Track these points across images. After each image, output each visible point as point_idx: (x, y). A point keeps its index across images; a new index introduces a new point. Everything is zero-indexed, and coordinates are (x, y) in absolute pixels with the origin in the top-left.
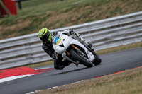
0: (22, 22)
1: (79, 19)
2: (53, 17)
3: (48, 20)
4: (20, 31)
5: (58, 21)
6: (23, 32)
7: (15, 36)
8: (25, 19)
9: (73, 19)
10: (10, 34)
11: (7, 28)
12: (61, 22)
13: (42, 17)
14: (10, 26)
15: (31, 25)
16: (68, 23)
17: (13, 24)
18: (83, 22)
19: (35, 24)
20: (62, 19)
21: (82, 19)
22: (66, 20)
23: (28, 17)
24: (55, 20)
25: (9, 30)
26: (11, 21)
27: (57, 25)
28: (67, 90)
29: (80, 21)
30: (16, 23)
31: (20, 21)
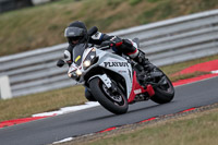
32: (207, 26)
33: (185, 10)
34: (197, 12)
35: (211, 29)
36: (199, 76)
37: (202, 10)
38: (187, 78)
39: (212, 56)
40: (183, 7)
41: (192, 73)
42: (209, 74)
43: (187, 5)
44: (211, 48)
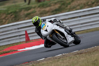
0: (54, 5)
1: (93, 3)
2: (75, 2)
3: (72, 4)
4: (53, 11)
5: (79, 5)
6: (55, 12)
7: (49, 15)
8: (56, 3)
9: (89, 3)
10: (46, 13)
11: (43, 9)
12: (81, 5)
13: (68, 2)
14: (45, 8)
15: (60, 7)
16: (86, 6)
17: (47, 7)
18: (96, 6)
19: (63, 7)
20: (81, 4)
21: (95, 4)
22: (84, 4)
23: (58, 2)
24: (77, 4)
25: (45, 11)
26: (46, 4)
27: (78, 7)
28: (85, 53)
29: (94, 5)
30: (50, 6)
31: (52, 4)
32: (15, 29)
33: (5, 22)
34: (11, 23)
35: (17, 31)
36: (12, 52)
37: (13, 22)
38: (7, 53)
39: (18, 43)
40: (4, 20)
41: (9, 50)
42: (17, 51)
43: (6, 20)
44: (17, 39)
